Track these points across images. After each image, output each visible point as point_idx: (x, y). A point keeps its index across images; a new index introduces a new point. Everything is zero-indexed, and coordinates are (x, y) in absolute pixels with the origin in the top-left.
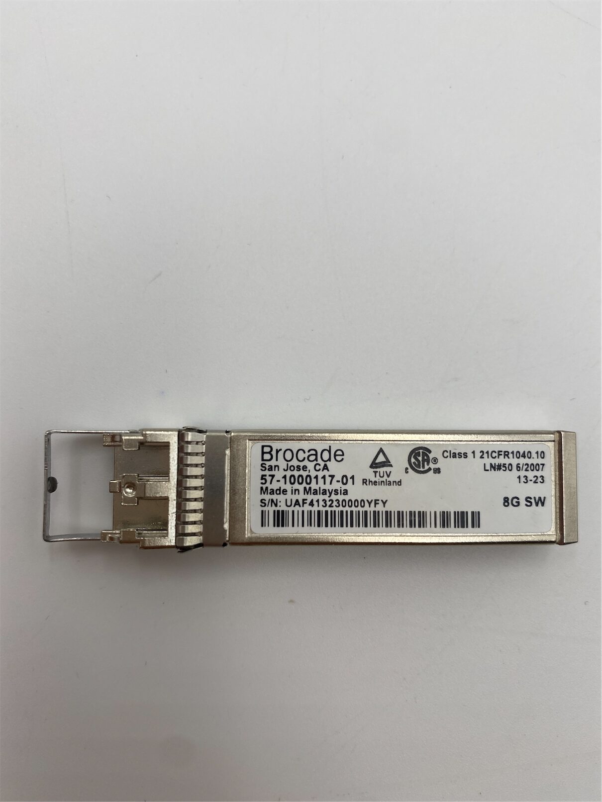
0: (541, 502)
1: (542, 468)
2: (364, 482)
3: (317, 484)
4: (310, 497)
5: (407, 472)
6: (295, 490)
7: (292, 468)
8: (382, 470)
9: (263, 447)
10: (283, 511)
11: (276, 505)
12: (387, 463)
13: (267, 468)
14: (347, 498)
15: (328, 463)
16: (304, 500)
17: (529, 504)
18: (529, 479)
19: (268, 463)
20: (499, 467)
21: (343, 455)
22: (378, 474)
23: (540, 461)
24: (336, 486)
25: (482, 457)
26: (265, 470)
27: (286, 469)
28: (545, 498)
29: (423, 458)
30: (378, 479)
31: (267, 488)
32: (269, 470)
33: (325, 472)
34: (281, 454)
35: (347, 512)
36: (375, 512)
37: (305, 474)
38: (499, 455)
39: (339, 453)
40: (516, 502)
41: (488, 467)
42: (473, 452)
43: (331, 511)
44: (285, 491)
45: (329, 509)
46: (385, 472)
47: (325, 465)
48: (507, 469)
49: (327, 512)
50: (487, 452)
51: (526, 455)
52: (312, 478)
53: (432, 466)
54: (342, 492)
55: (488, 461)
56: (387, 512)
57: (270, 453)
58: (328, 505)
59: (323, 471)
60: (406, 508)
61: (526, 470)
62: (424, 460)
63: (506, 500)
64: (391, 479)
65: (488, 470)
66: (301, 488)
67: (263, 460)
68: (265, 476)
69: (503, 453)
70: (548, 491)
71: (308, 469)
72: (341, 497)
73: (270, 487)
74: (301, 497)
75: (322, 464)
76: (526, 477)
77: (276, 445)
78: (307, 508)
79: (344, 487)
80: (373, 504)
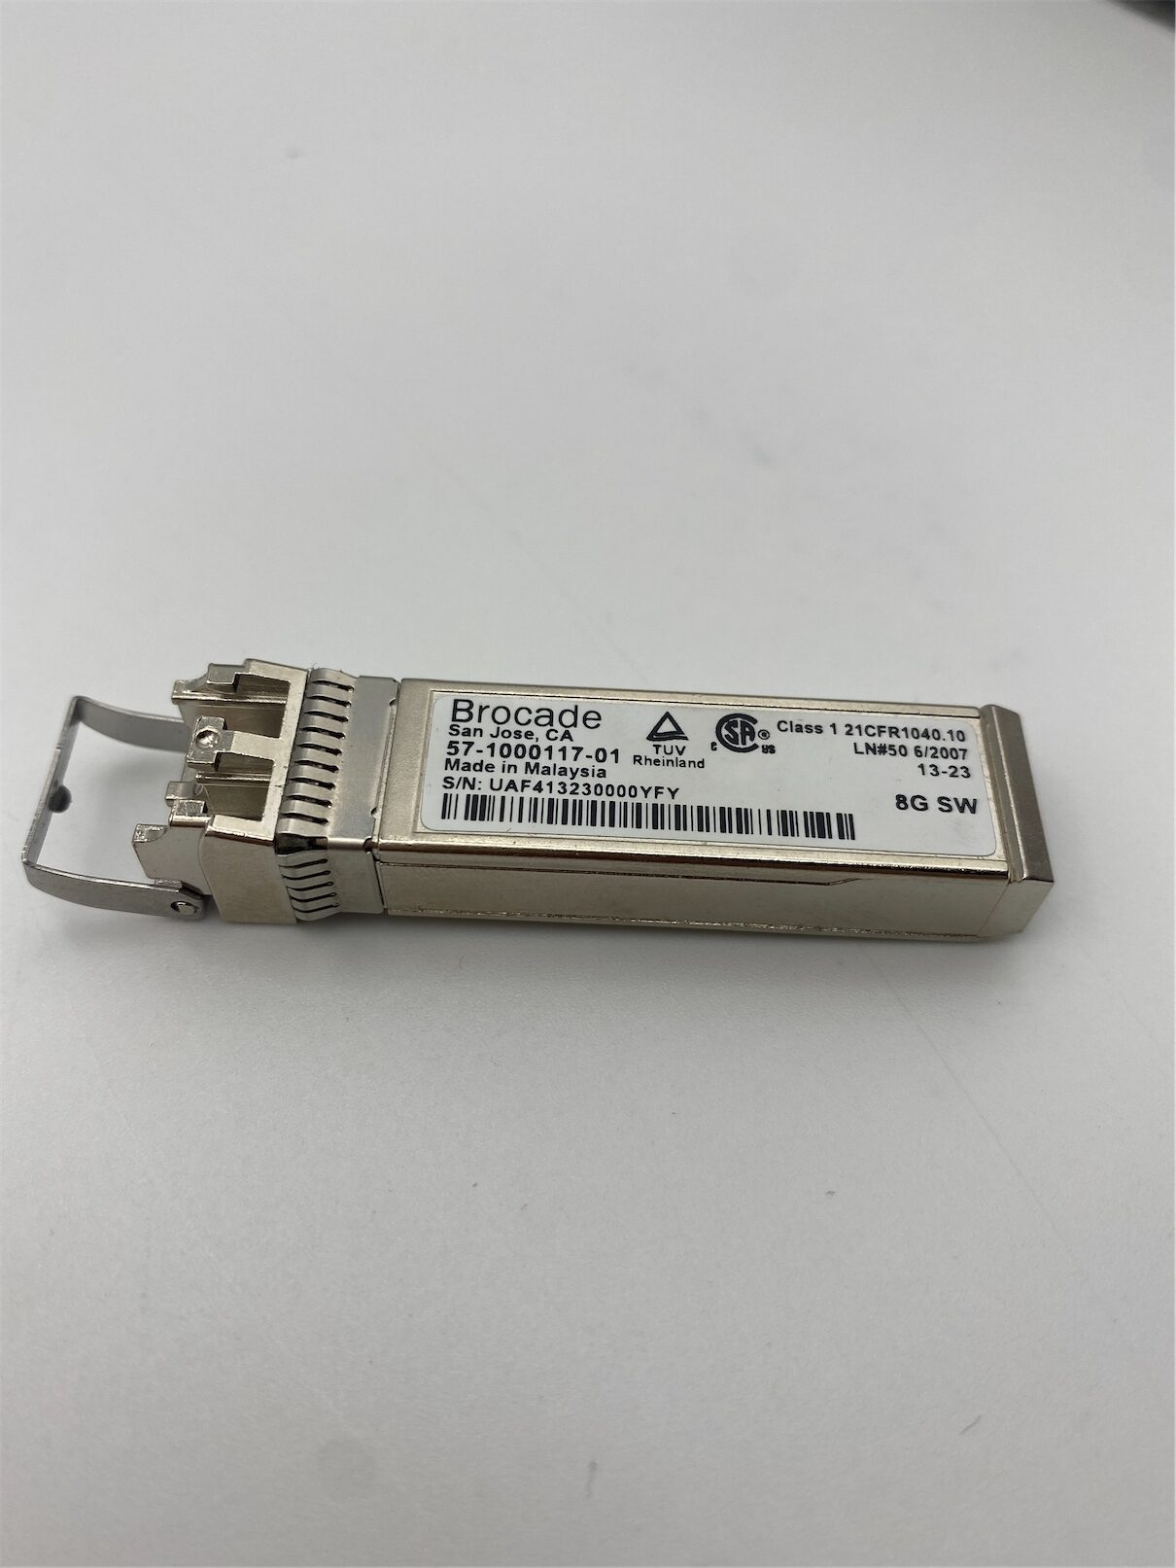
0: (968, 806)
1: (964, 755)
3: (550, 758)
4: (535, 778)
5: (714, 749)
6: (510, 766)
7: (506, 734)
8: (668, 744)
9: (456, 702)
10: (484, 797)
11: (472, 787)
12: (678, 734)
13: (461, 730)
14: (604, 782)
15: (571, 730)
16: (524, 782)
17: (946, 808)
18: (940, 770)
19: (463, 725)
20: (883, 750)
21: (599, 719)
22: (661, 750)
23: (958, 745)
24: (583, 762)
25: (849, 734)
26: (456, 735)
27: (495, 734)
28: (975, 800)
29: (743, 730)
30: (661, 756)
32: (463, 734)
33: (566, 742)
34: (487, 714)
35: (603, 803)
36: (655, 806)
37: (528, 743)
38: (880, 732)
39: (592, 716)
40: (921, 804)
41: (862, 748)
42: (833, 726)
43: (575, 801)
44: (490, 768)
45: (571, 798)
46: (675, 749)
47: (567, 732)
48: (898, 752)
49: (565, 802)
50: (859, 728)
51: (930, 734)
52: (542, 750)
53: (759, 742)
54: (596, 772)
55: (862, 740)
56: (677, 807)
57: (468, 710)
58: (569, 791)
59: (562, 740)
60: (714, 801)
61: (933, 756)
62: (744, 734)
63: (901, 800)
64: (685, 757)
65: (862, 753)
66: (521, 764)
67: (454, 719)
68: (457, 742)
69: (887, 730)
70: (980, 786)
71: (534, 737)
72: (593, 781)
73: (463, 759)
74: (519, 777)
75: (561, 730)
76: (935, 767)
77: (479, 700)
78: (529, 793)
79: (599, 766)
80: (652, 793)
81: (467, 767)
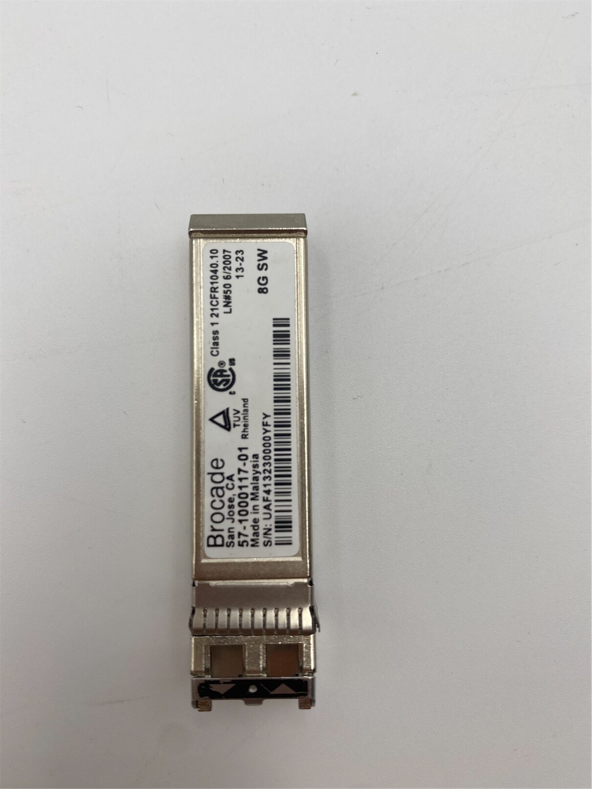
0: (262, 254)
1: (228, 252)
2: (244, 437)
3: (247, 487)
4: (261, 494)
5: (234, 393)
6: (254, 509)
8: (232, 419)
9: (209, 546)
10: (276, 522)
11: (270, 530)
12: (225, 414)
13: (230, 540)
14: (261, 455)
15: (226, 475)
16: (264, 500)
17: (265, 267)
18: (239, 267)
19: (226, 540)
20: (227, 298)
21: (216, 460)
22: (237, 423)
23: (220, 254)
24: (249, 466)
25: (217, 316)
26: (234, 543)
28: (259, 250)
29: (219, 376)
30: (241, 423)
31: (252, 540)
32: (233, 539)
33: (235, 478)
34: (216, 526)
35: (276, 455)
37: (237, 500)
38: (215, 298)
39: (215, 464)
40: (263, 280)
41: (227, 309)
42: (212, 324)
43: (275, 471)
44: (256, 521)
45: (273, 473)
46: (235, 416)
47: (228, 478)
48: (229, 289)
49: (276, 476)
50: (212, 310)
51: (214, 269)
52: (241, 491)
53: (227, 367)
55: (221, 309)
56: (275, 414)
57: (215, 538)
58: (269, 475)
59: (233, 481)
60: (271, 394)
61: (230, 269)
62: (221, 376)
63: (261, 291)
64: (241, 409)
65: (231, 309)
66: (252, 503)
67: (222, 545)
68: (239, 542)
69: (213, 294)
70: (251, 246)
71: (233, 497)
72: (261, 462)
73: (251, 537)
74: (261, 503)
75: (226, 481)
76: (237, 270)
77: (207, 532)
78: (272, 497)
79: (250, 458)
80: (267, 428)
81: (256, 534)
